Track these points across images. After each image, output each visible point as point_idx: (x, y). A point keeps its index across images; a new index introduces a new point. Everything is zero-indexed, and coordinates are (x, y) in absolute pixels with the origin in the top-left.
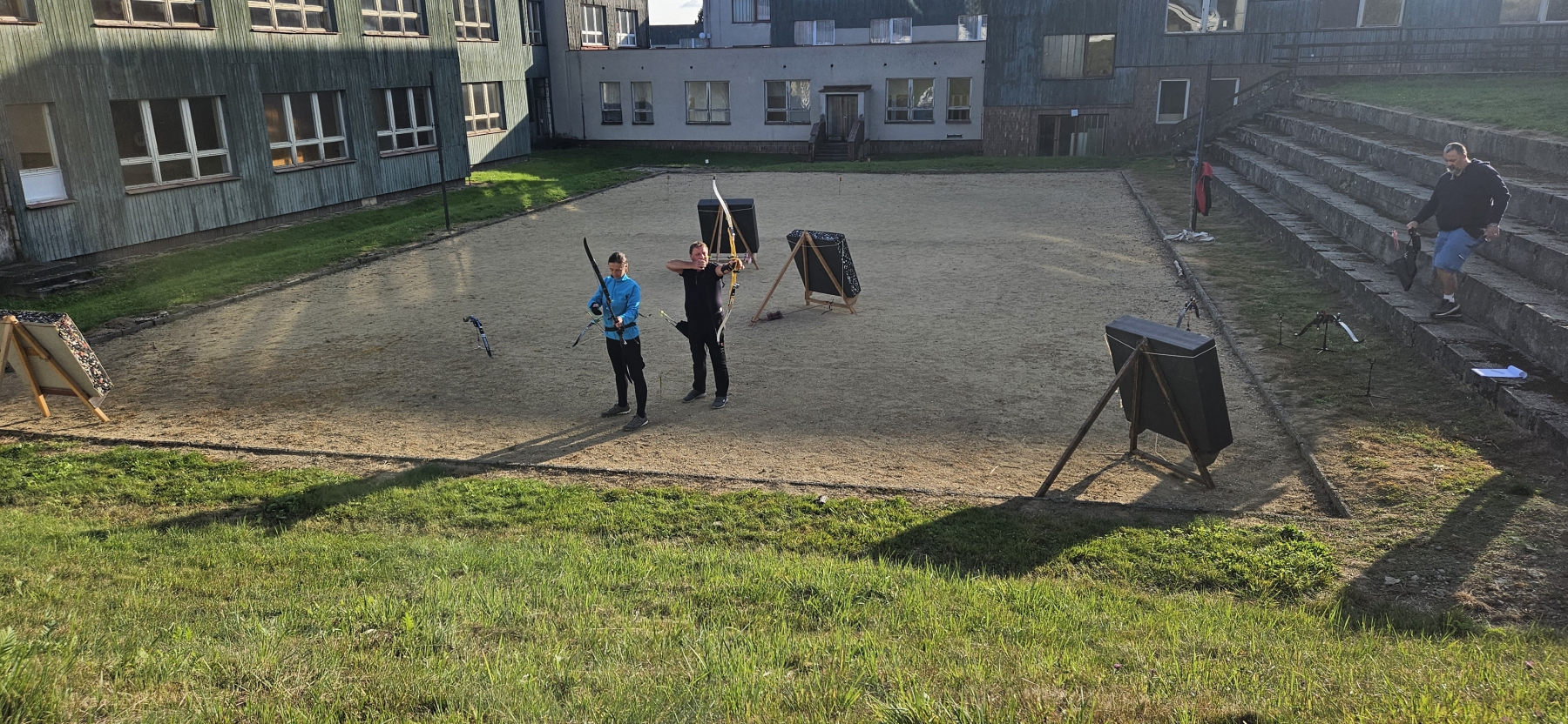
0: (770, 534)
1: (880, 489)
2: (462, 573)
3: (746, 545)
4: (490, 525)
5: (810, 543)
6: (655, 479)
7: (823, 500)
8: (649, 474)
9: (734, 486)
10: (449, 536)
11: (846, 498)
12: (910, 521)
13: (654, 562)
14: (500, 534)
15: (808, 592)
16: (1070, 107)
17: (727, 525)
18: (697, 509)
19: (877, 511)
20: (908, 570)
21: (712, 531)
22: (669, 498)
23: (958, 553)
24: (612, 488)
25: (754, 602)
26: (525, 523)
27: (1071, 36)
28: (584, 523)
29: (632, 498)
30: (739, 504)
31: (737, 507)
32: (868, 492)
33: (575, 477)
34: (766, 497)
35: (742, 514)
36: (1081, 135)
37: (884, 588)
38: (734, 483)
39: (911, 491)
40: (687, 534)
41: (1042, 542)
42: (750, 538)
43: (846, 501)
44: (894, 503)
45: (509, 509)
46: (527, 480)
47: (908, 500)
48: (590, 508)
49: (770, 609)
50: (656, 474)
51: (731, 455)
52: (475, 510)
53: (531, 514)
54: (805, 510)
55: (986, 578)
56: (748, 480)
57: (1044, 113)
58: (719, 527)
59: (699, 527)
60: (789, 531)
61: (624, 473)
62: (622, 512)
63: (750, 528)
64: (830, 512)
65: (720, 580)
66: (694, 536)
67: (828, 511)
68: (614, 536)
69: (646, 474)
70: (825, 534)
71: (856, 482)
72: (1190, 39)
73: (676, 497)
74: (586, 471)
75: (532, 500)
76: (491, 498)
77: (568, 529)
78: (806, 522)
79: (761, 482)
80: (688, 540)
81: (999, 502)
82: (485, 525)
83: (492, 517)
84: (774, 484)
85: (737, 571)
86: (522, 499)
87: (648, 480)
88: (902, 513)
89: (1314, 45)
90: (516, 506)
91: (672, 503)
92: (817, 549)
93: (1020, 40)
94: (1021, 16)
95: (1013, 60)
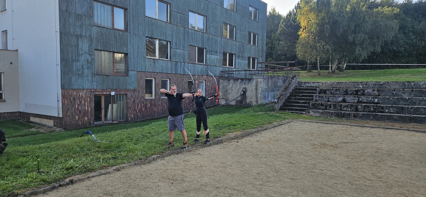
16: (110, 90)
27: (106, 53)
57: (96, 93)
93: (82, 50)
94: (81, 36)
95: (78, 61)
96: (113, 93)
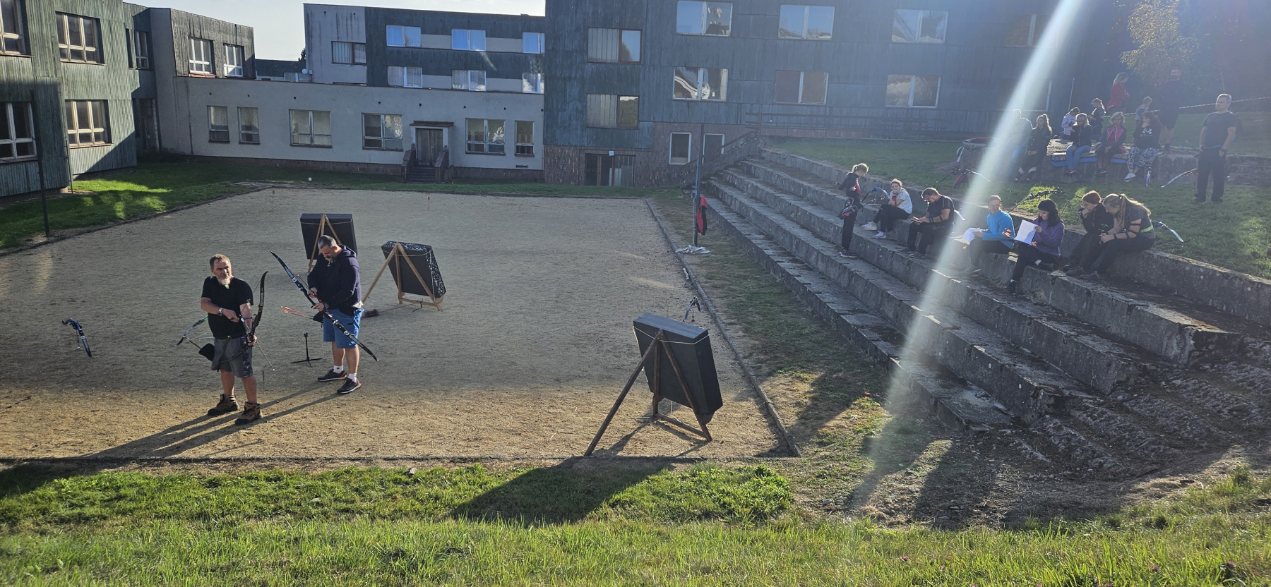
0: (364, 505)
1: (461, 458)
2: (56, 569)
3: (343, 517)
4: (87, 519)
5: (401, 511)
6: (258, 463)
7: (412, 472)
8: (252, 459)
9: (332, 465)
10: (43, 533)
11: (432, 468)
12: (486, 484)
13: (254, 540)
14: (98, 527)
15: (397, 555)
16: (608, 149)
17: (326, 501)
18: (297, 488)
19: (458, 478)
20: (483, 526)
21: (311, 507)
22: (271, 480)
23: (524, 507)
24: (215, 474)
25: (348, 569)
26: (124, 513)
27: (607, 96)
28: (187, 509)
29: (235, 483)
30: (336, 480)
31: (334, 484)
32: (451, 462)
33: (178, 466)
34: (361, 473)
35: (340, 489)
36: (616, 170)
37: (462, 544)
38: (333, 463)
39: (487, 458)
40: (288, 512)
41: (589, 492)
42: (347, 511)
43: (432, 471)
44: (473, 470)
45: (107, 502)
46: (127, 474)
47: (485, 466)
48: (193, 495)
49: (362, 573)
50: (258, 459)
51: (331, 438)
52: (72, 506)
53: (132, 505)
54: (396, 482)
55: (546, 527)
56: (345, 459)
57: (589, 152)
58: (318, 503)
59: (299, 505)
60: (382, 501)
61: (227, 460)
62: (224, 496)
63: (346, 501)
64: (418, 481)
65: (315, 552)
66: (294, 513)
67: (416, 481)
68: (216, 520)
69: (249, 459)
70: (414, 501)
71: (441, 454)
72: (691, 104)
73: (277, 479)
74: (189, 461)
75: (132, 492)
76: (89, 492)
77: (169, 517)
78: (397, 492)
79: (358, 460)
80: (289, 516)
81: (556, 463)
82: (82, 519)
83: (89, 511)
84: (369, 461)
85: (333, 542)
86: (122, 491)
87: (251, 465)
88: (480, 477)
89: (772, 115)
90: (115, 499)
91: (274, 484)
92: (406, 515)
93: (570, 96)
94: (570, 78)
95: (565, 110)
96: (611, 153)
